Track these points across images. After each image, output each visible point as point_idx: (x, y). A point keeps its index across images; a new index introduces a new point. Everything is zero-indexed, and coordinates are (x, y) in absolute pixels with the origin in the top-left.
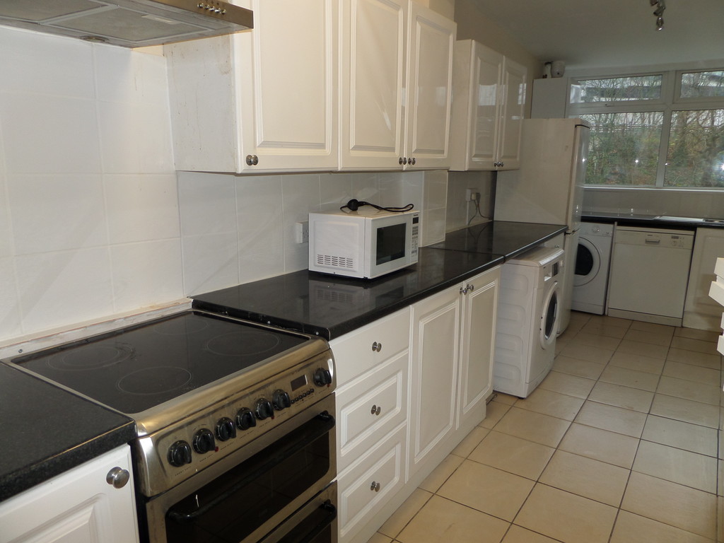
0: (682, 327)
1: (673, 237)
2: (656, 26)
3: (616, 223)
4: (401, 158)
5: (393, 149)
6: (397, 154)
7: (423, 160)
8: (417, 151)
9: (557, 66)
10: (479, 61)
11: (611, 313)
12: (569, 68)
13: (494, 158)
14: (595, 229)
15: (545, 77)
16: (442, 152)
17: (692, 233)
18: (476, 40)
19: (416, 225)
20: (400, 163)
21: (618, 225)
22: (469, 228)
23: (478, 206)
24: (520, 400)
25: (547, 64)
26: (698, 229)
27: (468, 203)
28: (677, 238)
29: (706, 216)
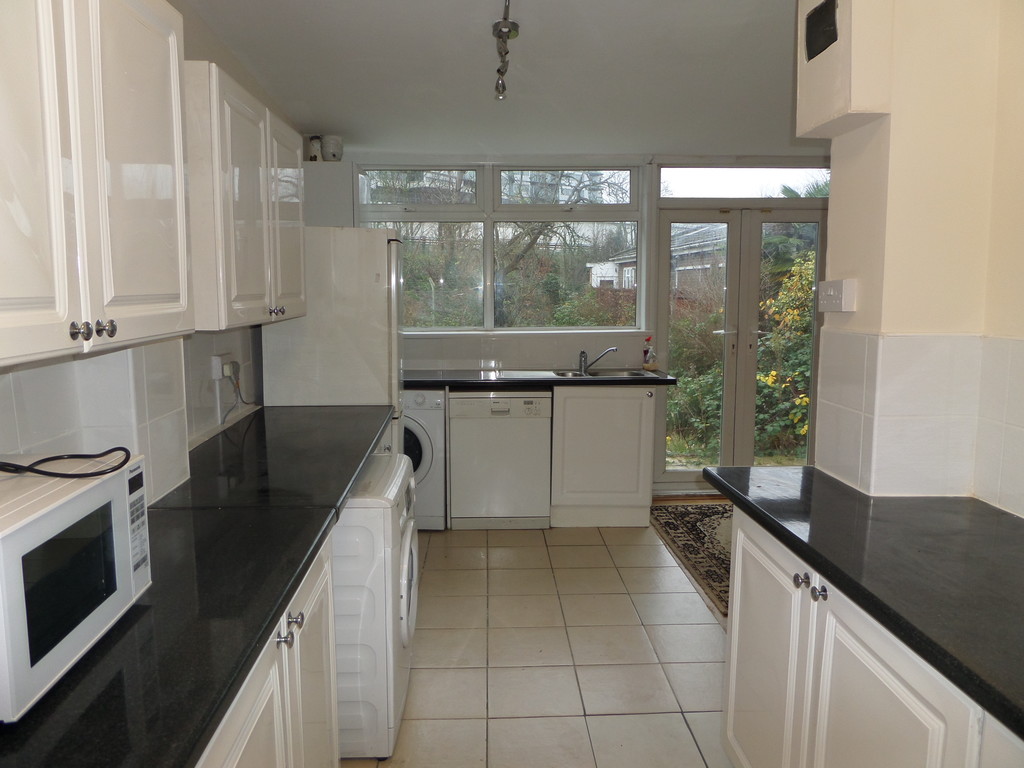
0: (551, 528)
1: (525, 403)
2: (495, 93)
3: (447, 388)
4: (73, 325)
5: (49, 302)
6: (62, 312)
7: (133, 321)
8: (116, 301)
9: (331, 144)
10: (227, 109)
11: (456, 525)
12: (348, 149)
13: (267, 300)
14: (420, 400)
15: (314, 158)
16: (176, 298)
17: (549, 394)
18: (218, 65)
19: (137, 494)
20: (74, 336)
21: (451, 390)
22: (224, 433)
23: (237, 387)
24: (381, 763)
25: (312, 138)
26: (555, 389)
27: (217, 383)
28: (531, 403)
29: (555, 367)
